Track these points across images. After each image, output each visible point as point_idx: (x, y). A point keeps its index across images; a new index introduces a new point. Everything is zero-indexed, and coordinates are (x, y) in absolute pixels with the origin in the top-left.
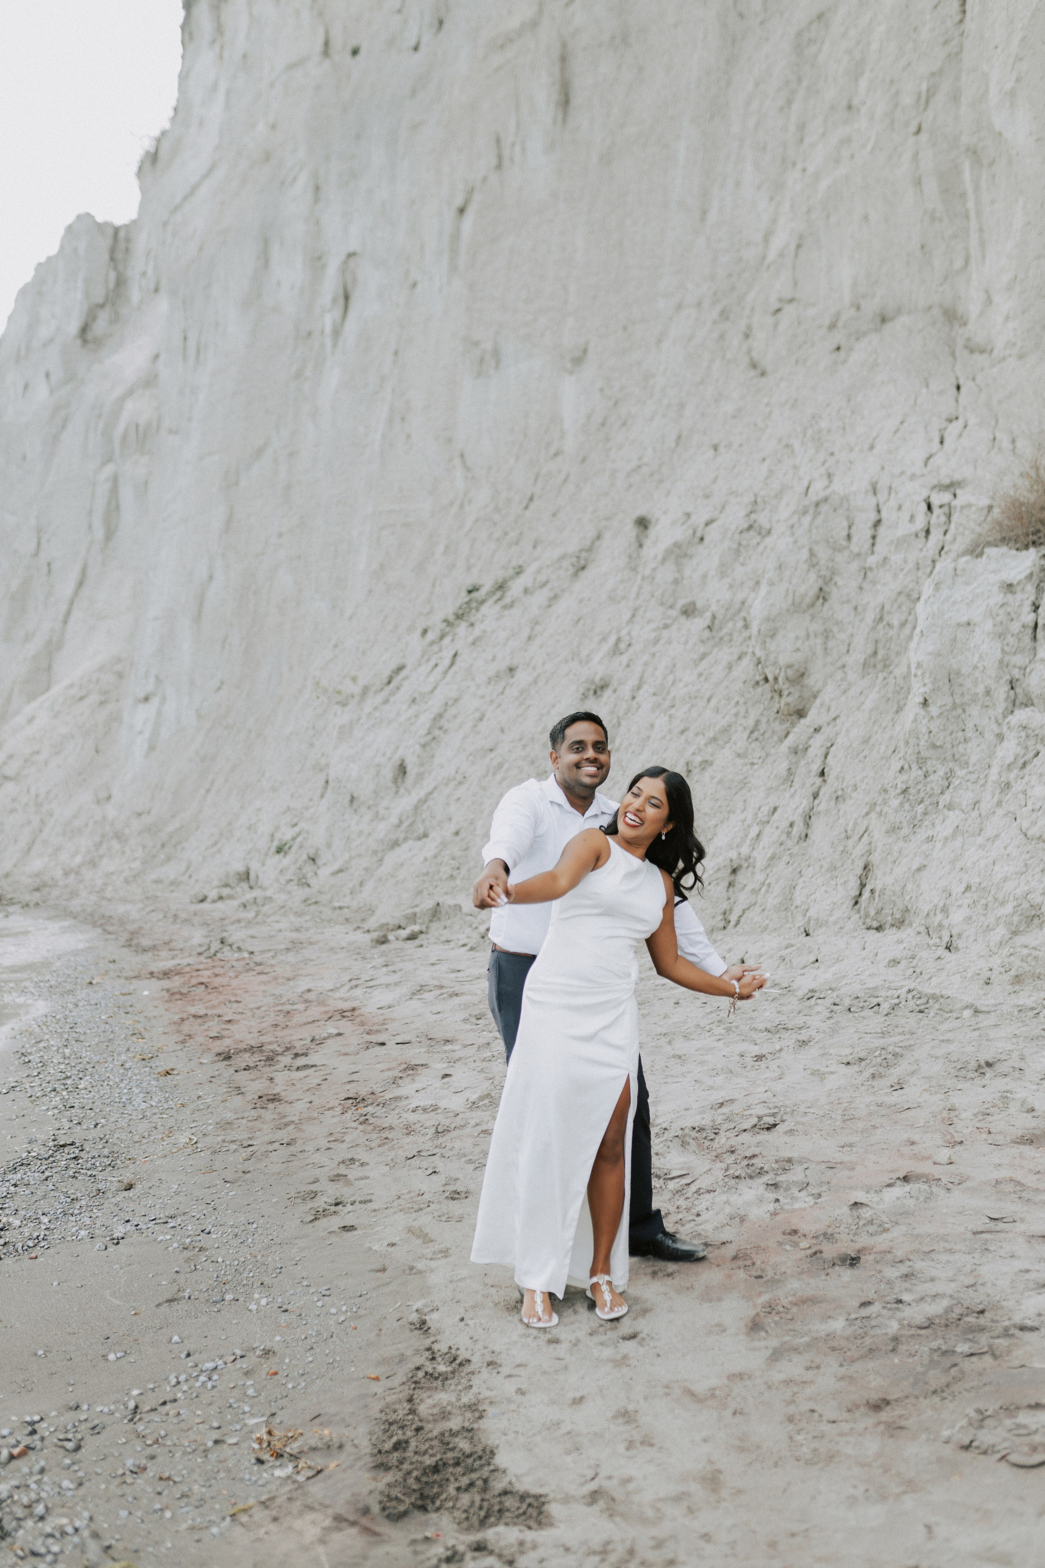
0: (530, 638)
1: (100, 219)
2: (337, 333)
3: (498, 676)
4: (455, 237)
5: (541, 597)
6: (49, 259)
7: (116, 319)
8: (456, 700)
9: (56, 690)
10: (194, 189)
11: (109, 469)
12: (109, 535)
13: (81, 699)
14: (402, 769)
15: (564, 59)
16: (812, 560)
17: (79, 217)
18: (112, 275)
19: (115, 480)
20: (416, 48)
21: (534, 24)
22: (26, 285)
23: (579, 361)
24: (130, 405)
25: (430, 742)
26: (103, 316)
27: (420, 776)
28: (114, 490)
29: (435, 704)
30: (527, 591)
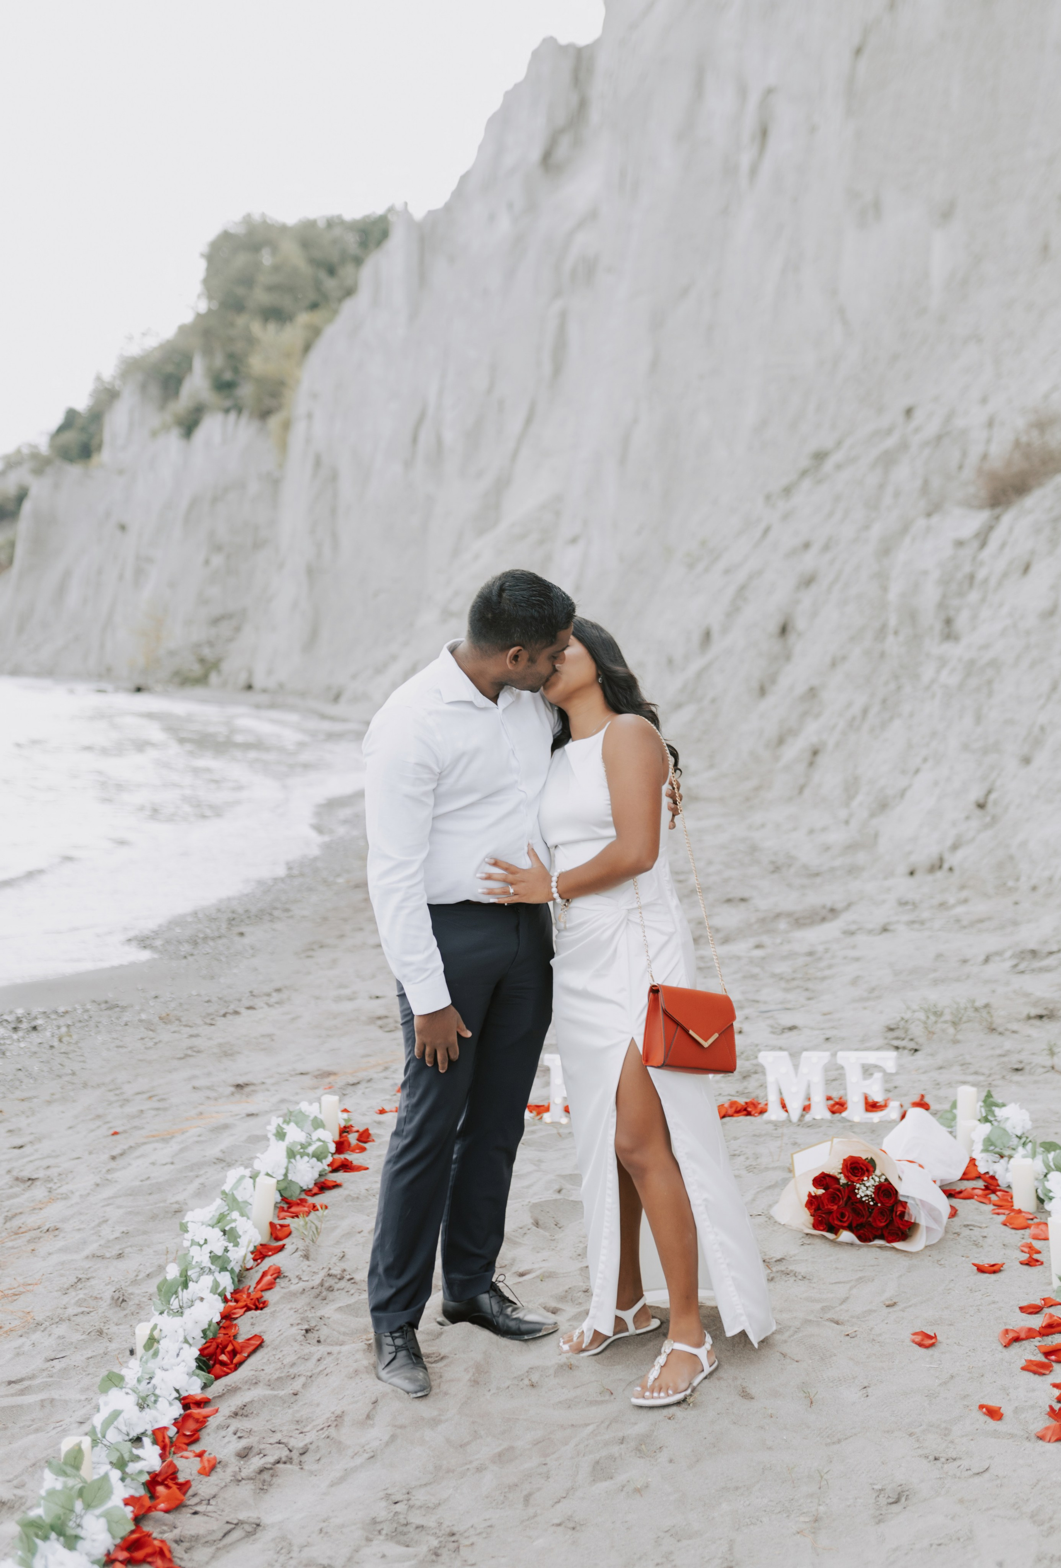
0: (829, 514)
1: (563, 41)
2: (754, 171)
3: (793, 553)
4: (851, 78)
7: (576, 141)
8: (759, 572)
9: (502, 527)
11: (558, 305)
12: (558, 370)
14: (707, 636)
17: (545, 40)
18: (575, 97)
19: (563, 316)
23: (947, 214)
24: (579, 237)
25: (734, 610)
26: (564, 141)
28: (562, 328)
29: (743, 575)
30: (839, 467)
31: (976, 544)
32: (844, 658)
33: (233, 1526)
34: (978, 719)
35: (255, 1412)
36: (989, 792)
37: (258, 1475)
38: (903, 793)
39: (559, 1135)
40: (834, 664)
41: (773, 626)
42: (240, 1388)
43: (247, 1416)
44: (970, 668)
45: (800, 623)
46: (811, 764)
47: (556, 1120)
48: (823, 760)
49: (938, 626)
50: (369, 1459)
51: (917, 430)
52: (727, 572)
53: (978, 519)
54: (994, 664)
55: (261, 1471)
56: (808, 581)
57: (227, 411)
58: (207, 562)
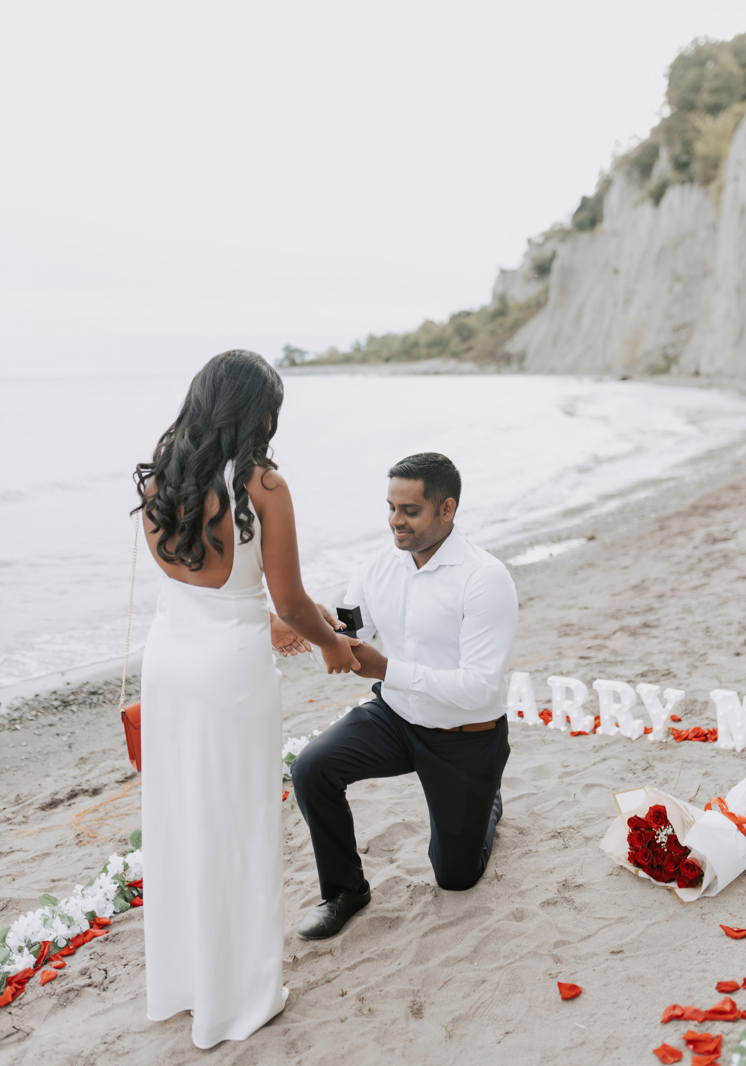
33: (15, 1030)
35: (121, 940)
37: (64, 994)
39: (544, 741)
42: (134, 918)
43: (114, 942)
47: (558, 727)
50: (131, 999)
55: (69, 991)
57: (683, 183)
58: (671, 290)
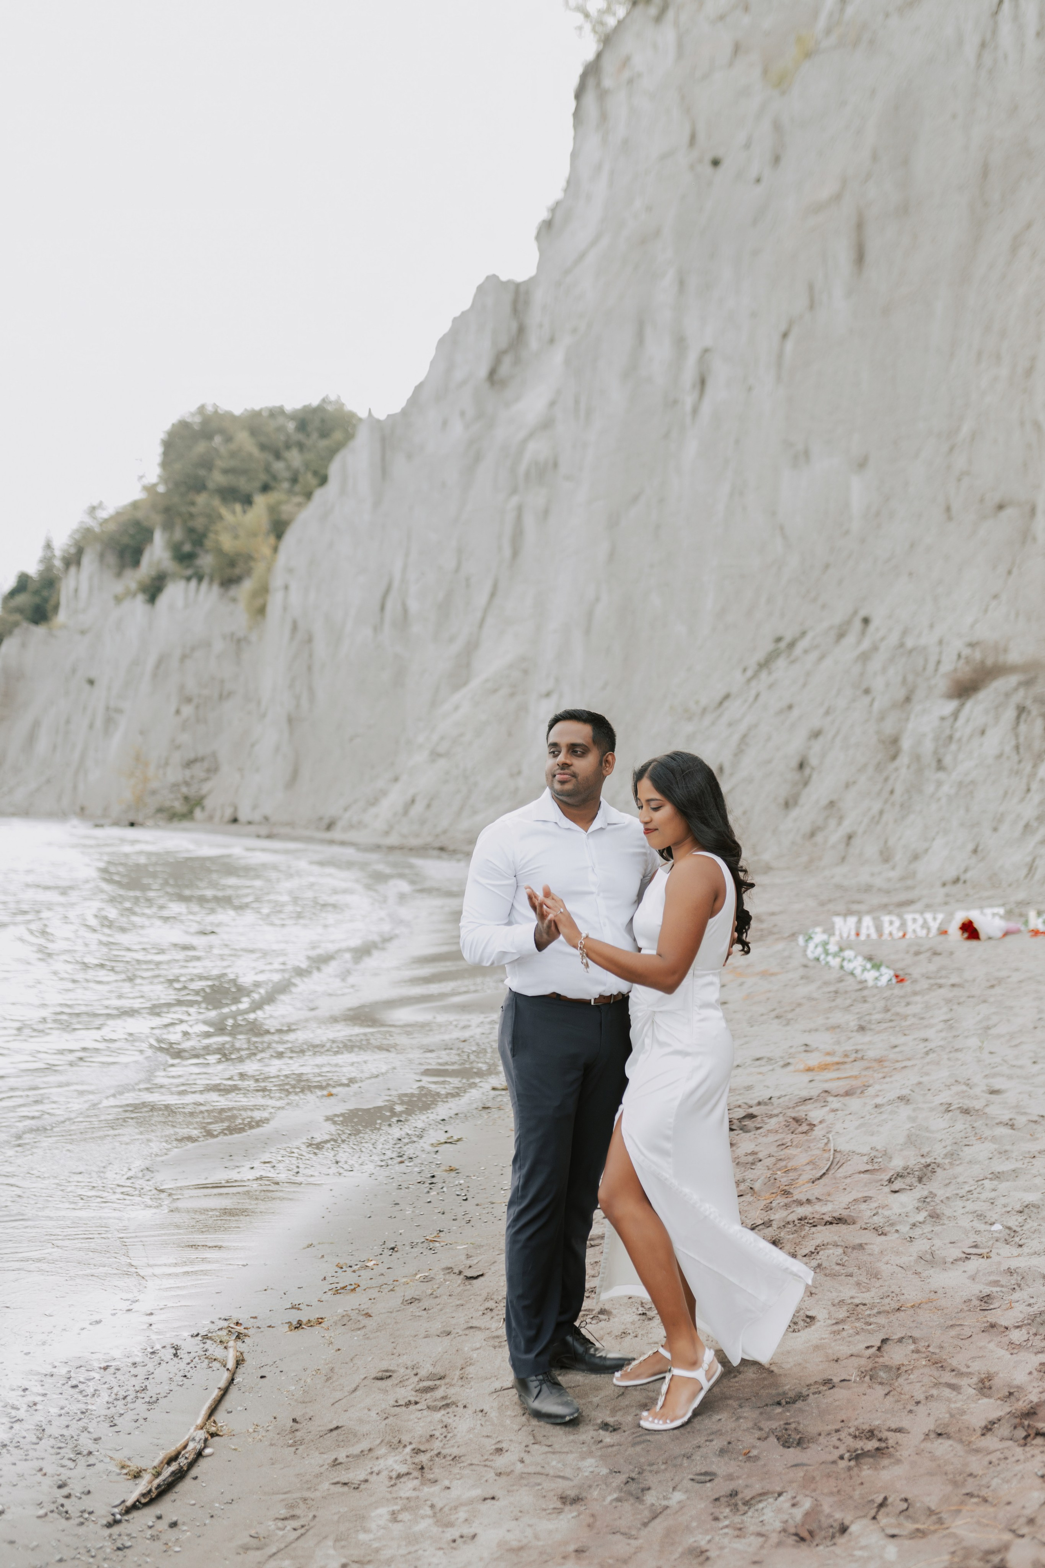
0: (804, 685)
1: (504, 278)
2: (695, 411)
3: (780, 712)
4: (780, 355)
5: (814, 656)
6: (463, 313)
7: (517, 361)
8: (756, 726)
9: (475, 683)
10: (582, 256)
11: (515, 500)
12: (515, 553)
13: (495, 691)
15: (860, 226)
16: (904, 681)
17: (488, 278)
18: (514, 326)
19: (520, 509)
20: (758, 180)
21: (837, 198)
22: (445, 335)
23: (862, 464)
24: (532, 446)
25: (739, 752)
26: (507, 360)
27: (732, 775)
28: (519, 518)
29: (743, 727)
30: (806, 652)
31: (951, 720)
32: (854, 783)
34: (967, 810)
36: (977, 847)
38: (926, 851)
40: (847, 786)
41: (794, 763)
44: (960, 784)
45: (814, 761)
46: (848, 844)
48: (856, 842)
49: (934, 764)
51: (883, 639)
52: (730, 725)
53: (951, 706)
54: (972, 782)
56: (816, 734)
57: (188, 579)
58: (178, 712)
